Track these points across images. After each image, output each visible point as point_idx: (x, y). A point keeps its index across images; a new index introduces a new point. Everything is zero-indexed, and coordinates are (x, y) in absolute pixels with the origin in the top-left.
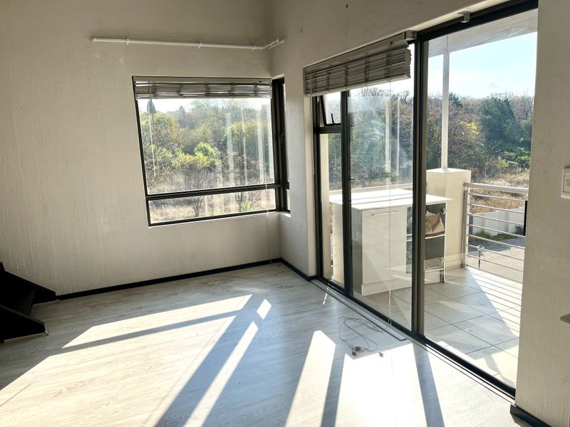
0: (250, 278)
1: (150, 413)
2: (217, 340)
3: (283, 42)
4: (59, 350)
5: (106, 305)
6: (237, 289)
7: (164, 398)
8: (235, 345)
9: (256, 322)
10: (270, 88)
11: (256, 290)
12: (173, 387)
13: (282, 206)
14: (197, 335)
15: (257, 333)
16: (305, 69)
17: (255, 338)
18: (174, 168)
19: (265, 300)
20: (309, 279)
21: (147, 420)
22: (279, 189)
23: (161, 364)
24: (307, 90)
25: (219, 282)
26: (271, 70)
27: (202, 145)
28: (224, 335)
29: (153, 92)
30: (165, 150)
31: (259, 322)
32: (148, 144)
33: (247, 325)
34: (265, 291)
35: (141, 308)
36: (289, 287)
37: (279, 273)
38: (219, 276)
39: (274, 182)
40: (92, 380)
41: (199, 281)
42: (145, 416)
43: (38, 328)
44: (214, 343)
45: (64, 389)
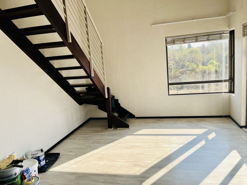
0: (210, 122)
1: (152, 161)
2: (186, 143)
3: (234, 13)
4: (132, 135)
5: (150, 123)
6: (202, 125)
7: (159, 158)
8: (193, 147)
9: (205, 140)
10: (228, 35)
11: (211, 128)
12: (163, 155)
13: (232, 91)
14: (179, 140)
15: (204, 145)
16: (243, 25)
17: (202, 146)
18: (197, 72)
19: (214, 133)
20: (241, 127)
21: (151, 163)
22: (231, 82)
23: (161, 147)
24: (244, 34)
25: (195, 122)
26: (229, 26)
27: (211, 61)
28: (189, 142)
29: (173, 42)
30: (193, 64)
31: (207, 140)
32: (186, 62)
33: (201, 141)
34: (215, 129)
35: (161, 126)
36: (229, 129)
37: (226, 122)
38: (196, 119)
39: (228, 79)
40: (138, 146)
41: (187, 120)
42: (150, 162)
43: (127, 126)
44: (184, 144)
45: (129, 147)
